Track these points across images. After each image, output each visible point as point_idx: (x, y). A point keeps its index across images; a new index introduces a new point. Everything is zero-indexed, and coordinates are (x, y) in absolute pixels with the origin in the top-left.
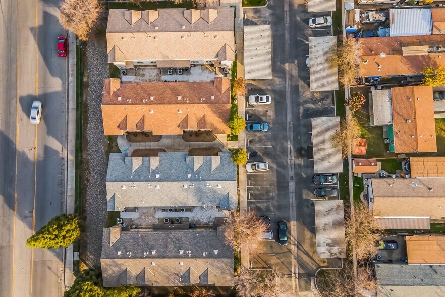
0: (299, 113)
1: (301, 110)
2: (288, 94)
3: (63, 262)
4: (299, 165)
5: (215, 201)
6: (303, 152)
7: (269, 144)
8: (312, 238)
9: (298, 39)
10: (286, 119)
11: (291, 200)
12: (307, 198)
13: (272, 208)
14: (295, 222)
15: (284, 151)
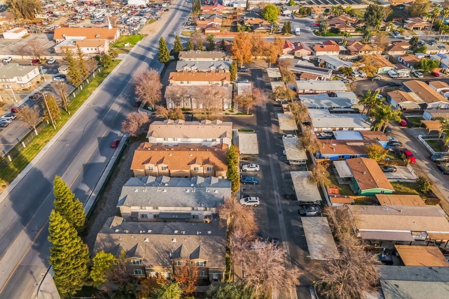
0: (281, 176)
1: (283, 175)
2: (272, 168)
3: (48, 268)
4: (286, 204)
5: (212, 204)
6: (288, 197)
7: (259, 191)
8: (305, 255)
9: (277, 144)
10: (272, 179)
11: (281, 226)
12: (296, 225)
13: (264, 231)
14: (287, 243)
15: (273, 196)
